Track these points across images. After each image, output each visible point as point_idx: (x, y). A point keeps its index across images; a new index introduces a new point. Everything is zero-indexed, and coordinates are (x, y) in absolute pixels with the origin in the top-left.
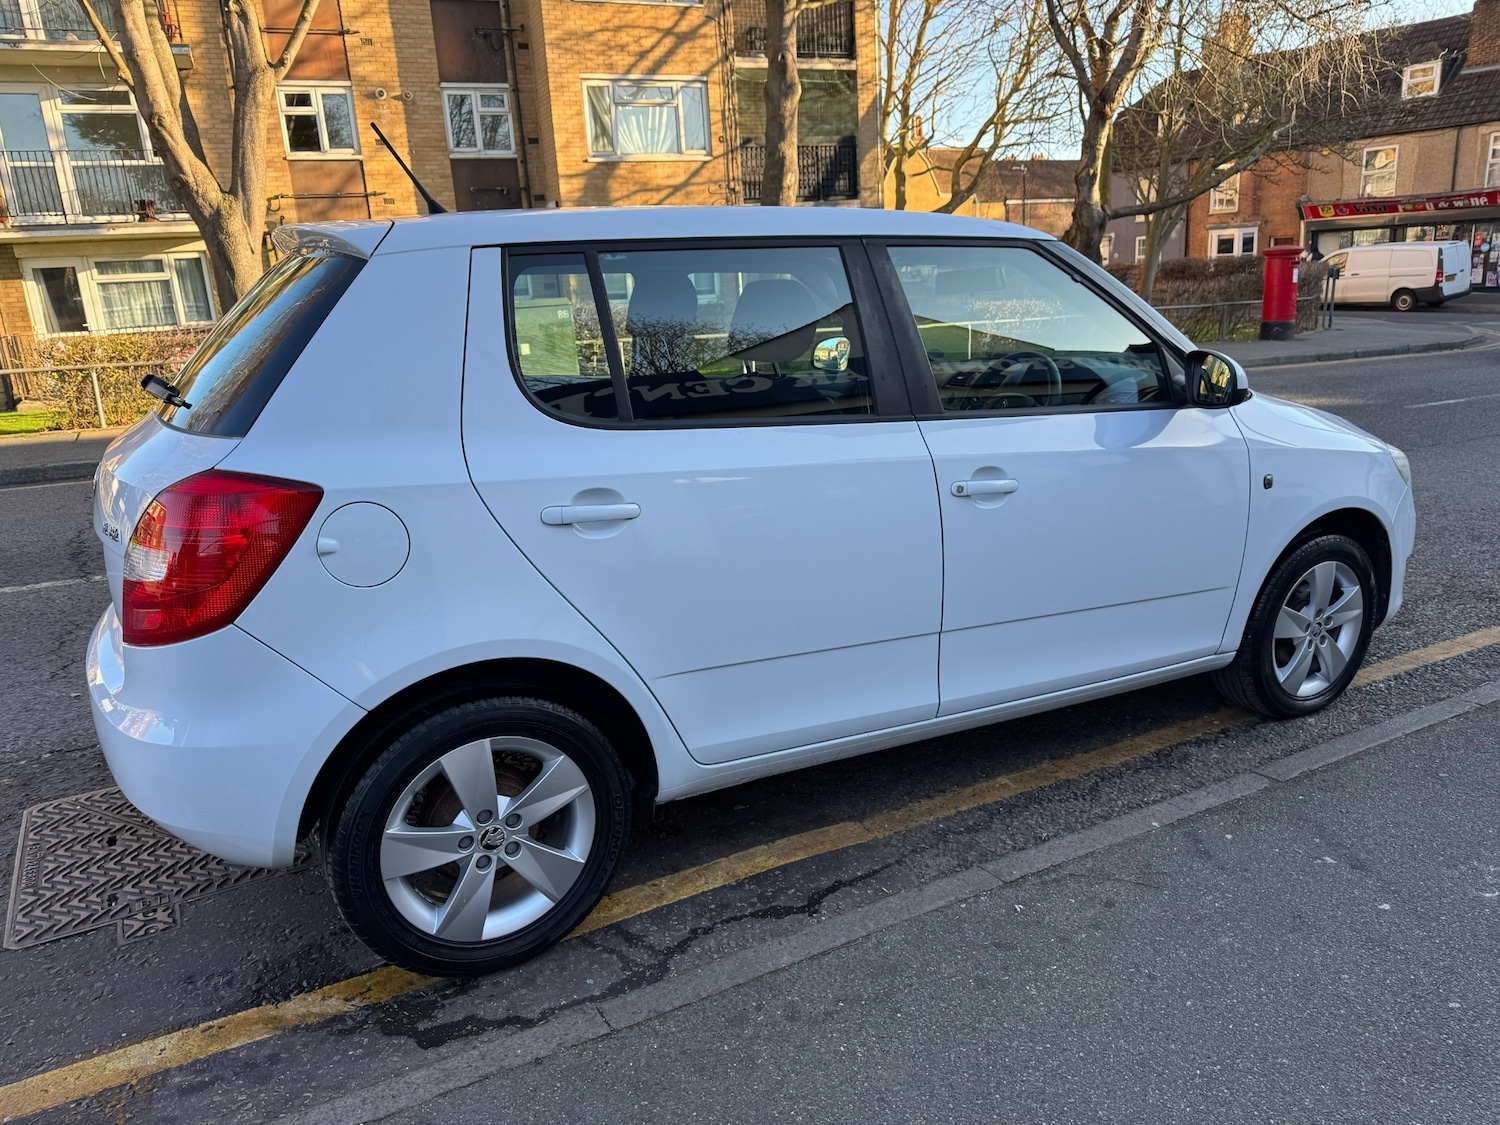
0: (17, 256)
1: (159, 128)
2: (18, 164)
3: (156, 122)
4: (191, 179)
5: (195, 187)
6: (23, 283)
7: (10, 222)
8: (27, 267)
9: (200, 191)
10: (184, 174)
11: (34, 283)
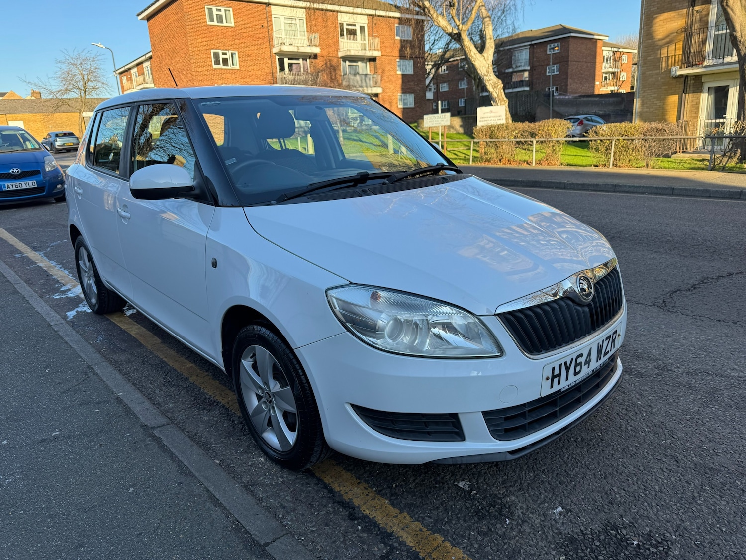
0: (703, 81)
1: (726, 7)
2: (716, 33)
3: (725, 4)
4: (738, 35)
5: (740, 39)
6: (702, 94)
7: (706, 63)
8: (706, 86)
9: (742, 41)
10: (735, 32)
11: (707, 94)
